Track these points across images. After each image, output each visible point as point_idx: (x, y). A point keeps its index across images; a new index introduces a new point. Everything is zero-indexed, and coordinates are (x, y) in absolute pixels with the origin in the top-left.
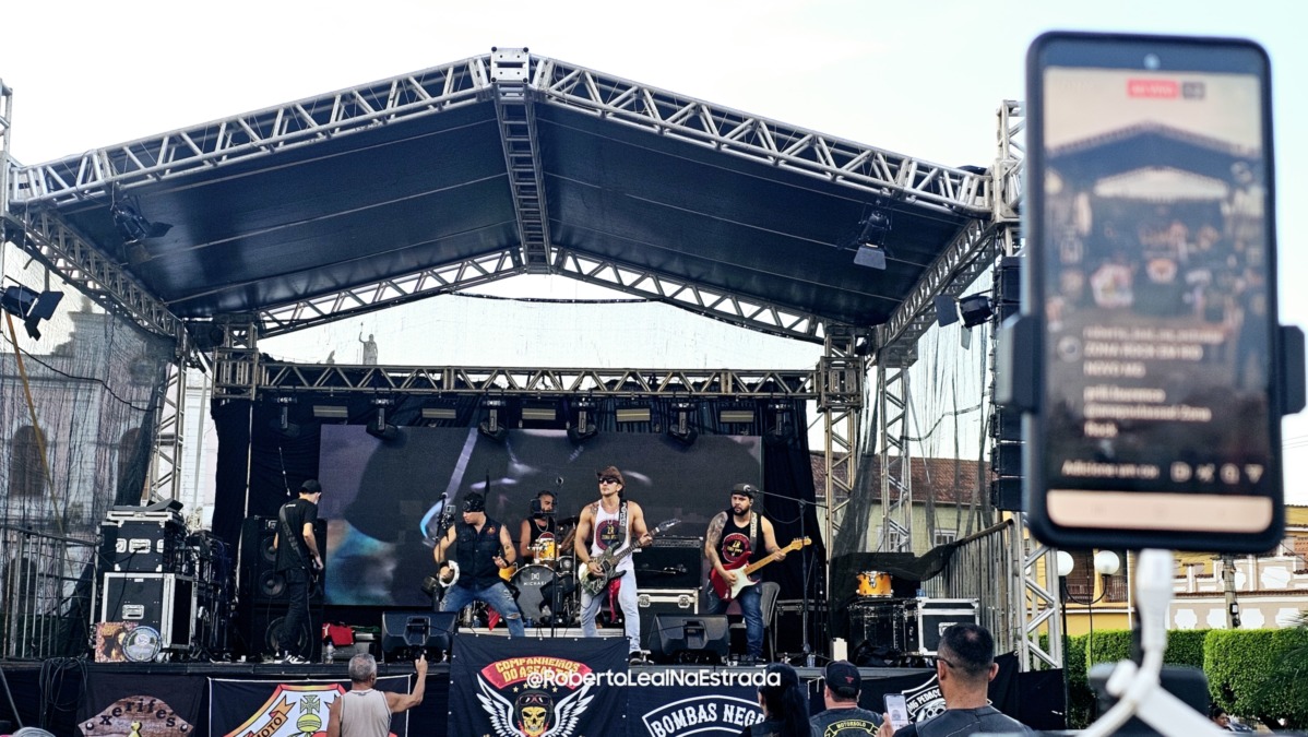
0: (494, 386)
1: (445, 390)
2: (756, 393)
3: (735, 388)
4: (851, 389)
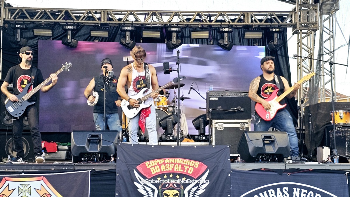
0: (127, 20)
1: (102, 22)
2: (263, 23)
3: (252, 22)
4: (312, 20)
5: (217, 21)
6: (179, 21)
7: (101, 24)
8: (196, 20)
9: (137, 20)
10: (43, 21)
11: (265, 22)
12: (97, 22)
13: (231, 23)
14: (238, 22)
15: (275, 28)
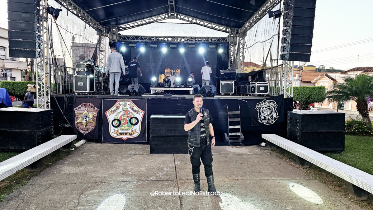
0: (164, 40)
2: (216, 42)
3: (212, 41)
4: (235, 41)
5: (199, 41)
6: (184, 40)
7: (154, 42)
8: (190, 40)
9: (168, 40)
10: (132, 40)
11: (217, 41)
12: (153, 41)
13: (204, 42)
14: (206, 41)
15: (221, 44)
